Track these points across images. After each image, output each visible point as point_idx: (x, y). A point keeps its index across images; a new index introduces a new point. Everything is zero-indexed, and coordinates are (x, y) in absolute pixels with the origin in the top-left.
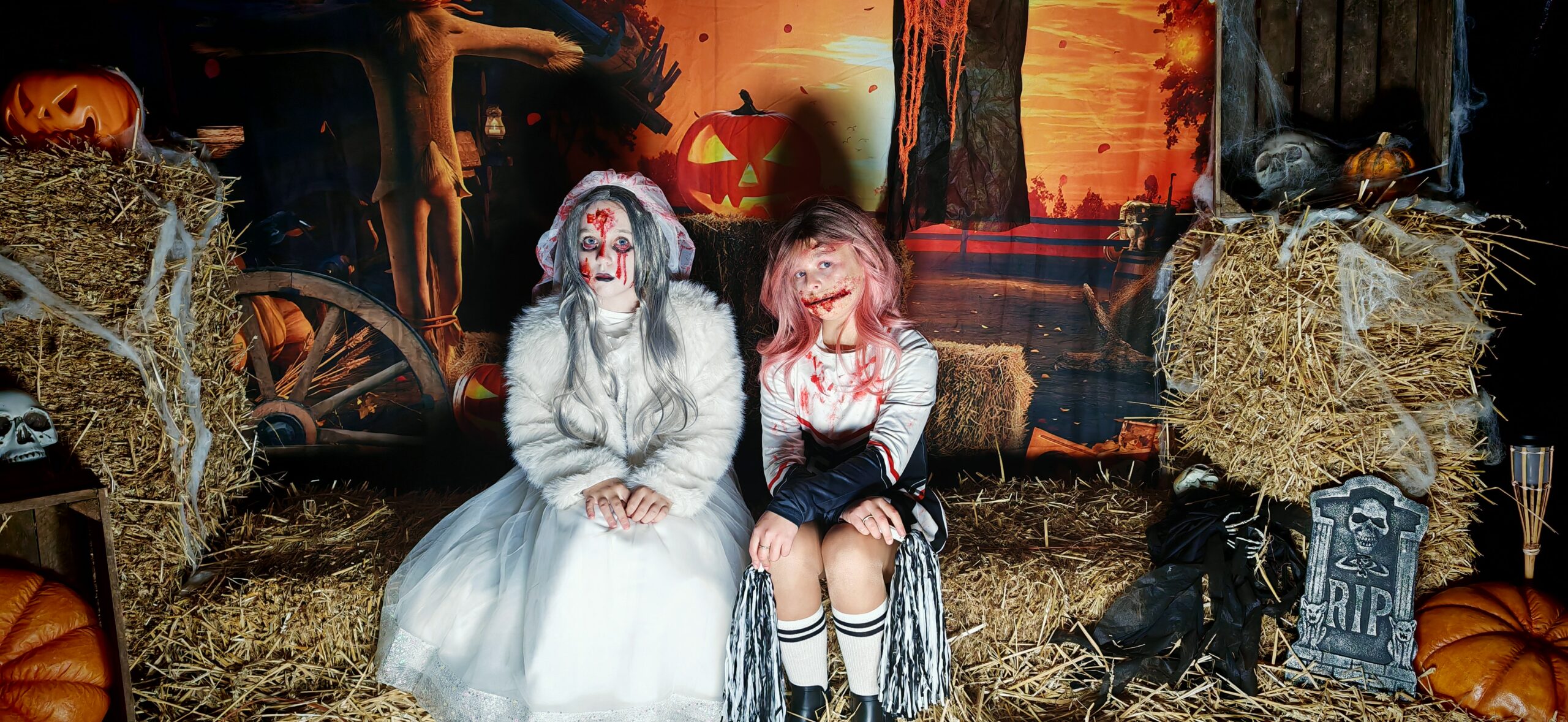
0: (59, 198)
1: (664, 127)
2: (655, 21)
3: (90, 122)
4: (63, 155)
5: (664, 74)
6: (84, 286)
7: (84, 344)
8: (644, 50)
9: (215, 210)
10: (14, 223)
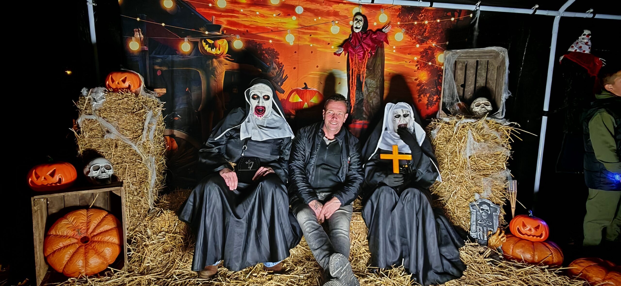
0: (121, 106)
1: (283, 92)
2: (281, 63)
3: (129, 86)
4: (122, 94)
5: (283, 78)
6: (126, 130)
7: (125, 147)
8: (278, 71)
9: (159, 111)
10: (108, 112)
